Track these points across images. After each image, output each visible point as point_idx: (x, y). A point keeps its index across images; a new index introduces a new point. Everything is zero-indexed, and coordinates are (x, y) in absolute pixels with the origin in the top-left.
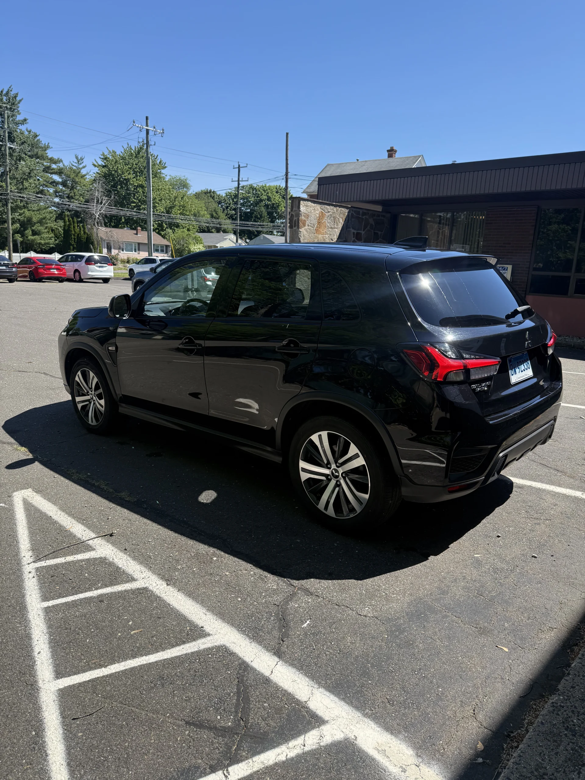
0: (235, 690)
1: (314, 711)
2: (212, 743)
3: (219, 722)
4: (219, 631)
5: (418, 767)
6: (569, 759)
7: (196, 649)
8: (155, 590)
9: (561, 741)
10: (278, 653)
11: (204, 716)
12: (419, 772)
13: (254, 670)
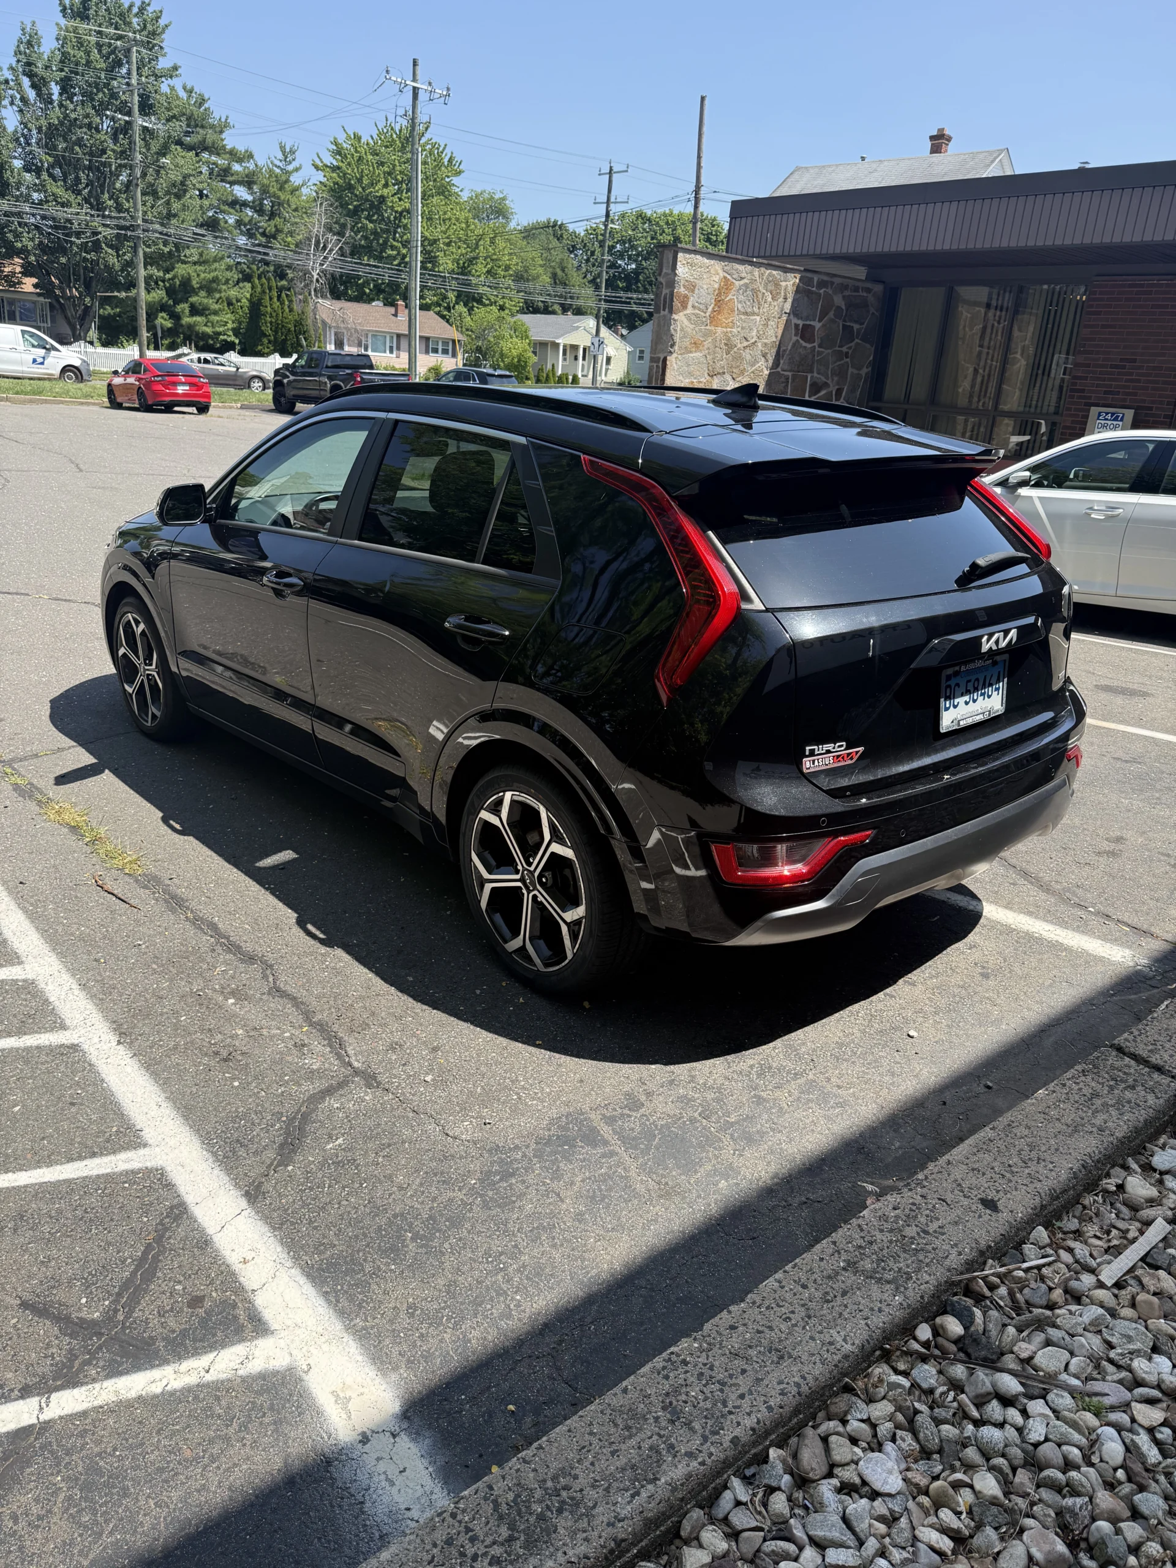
0: (139, 1254)
1: (260, 1309)
2: (49, 1346)
3: (80, 1309)
4: (167, 1140)
5: (394, 1436)
6: (633, 1467)
7: (109, 1171)
8: (92, 1050)
9: (640, 1429)
10: (253, 1194)
11: (60, 1295)
12: (390, 1446)
13: (193, 1219)
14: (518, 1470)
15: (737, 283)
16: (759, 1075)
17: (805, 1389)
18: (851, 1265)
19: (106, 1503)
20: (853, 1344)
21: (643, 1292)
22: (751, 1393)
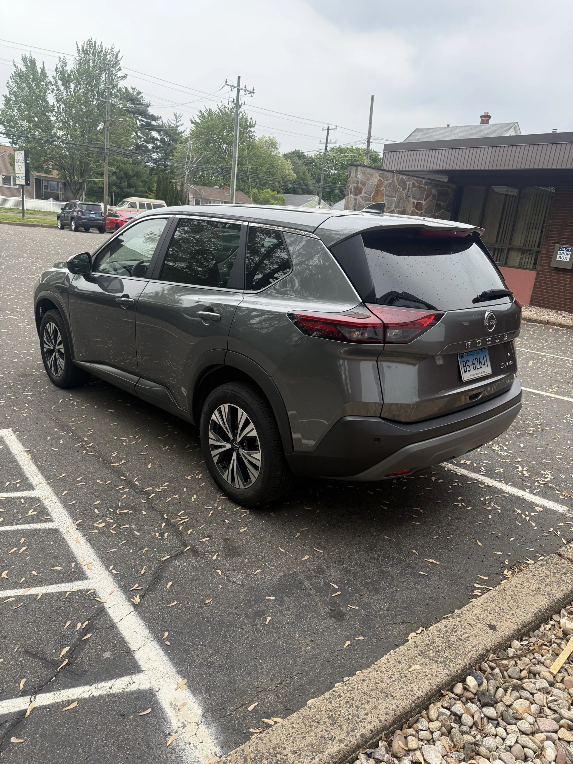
1: (137, 660)
3: (52, 655)
4: (97, 576)
5: (198, 725)
7: (69, 590)
8: (64, 532)
11: (43, 648)
12: (196, 730)
13: (107, 615)
14: (257, 743)
15: (386, 182)
16: (382, 560)
17: (398, 712)
18: (423, 653)
19: (59, 748)
20: (422, 692)
21: (321, 662)
22: (371, 713)
